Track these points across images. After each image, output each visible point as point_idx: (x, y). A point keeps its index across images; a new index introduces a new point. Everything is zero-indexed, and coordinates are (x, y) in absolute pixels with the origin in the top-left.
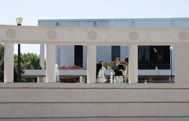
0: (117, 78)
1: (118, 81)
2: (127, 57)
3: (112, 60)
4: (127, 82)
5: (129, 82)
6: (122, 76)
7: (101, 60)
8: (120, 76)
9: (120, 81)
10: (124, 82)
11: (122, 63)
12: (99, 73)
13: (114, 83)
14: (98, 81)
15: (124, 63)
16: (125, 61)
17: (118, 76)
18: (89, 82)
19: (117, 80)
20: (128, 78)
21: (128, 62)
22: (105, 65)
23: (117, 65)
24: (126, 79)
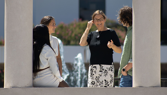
0: (95, 69)
1: (98, 79)
2: (126, 7)
3: (82, 18)
4: (128, 82)
5: (134, 85)
6: (109, 66)
7: (46, 17)
8: (105, 67)
9: (102, 79)
10: (116, 84)
11: (110, 24)
12: (43, 57)
13: (88, 85)
14: (38, 80)
15: (116, 25)
16: (121, 19)
17: (98, 66)
18: (11, 85)
19: (95, 76)
20: (131, 70)
21: (131, 24)
22: (58, 32)
23: (97, 31)
24: (124, 73)
